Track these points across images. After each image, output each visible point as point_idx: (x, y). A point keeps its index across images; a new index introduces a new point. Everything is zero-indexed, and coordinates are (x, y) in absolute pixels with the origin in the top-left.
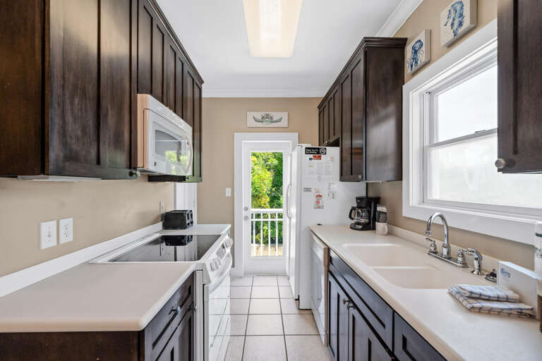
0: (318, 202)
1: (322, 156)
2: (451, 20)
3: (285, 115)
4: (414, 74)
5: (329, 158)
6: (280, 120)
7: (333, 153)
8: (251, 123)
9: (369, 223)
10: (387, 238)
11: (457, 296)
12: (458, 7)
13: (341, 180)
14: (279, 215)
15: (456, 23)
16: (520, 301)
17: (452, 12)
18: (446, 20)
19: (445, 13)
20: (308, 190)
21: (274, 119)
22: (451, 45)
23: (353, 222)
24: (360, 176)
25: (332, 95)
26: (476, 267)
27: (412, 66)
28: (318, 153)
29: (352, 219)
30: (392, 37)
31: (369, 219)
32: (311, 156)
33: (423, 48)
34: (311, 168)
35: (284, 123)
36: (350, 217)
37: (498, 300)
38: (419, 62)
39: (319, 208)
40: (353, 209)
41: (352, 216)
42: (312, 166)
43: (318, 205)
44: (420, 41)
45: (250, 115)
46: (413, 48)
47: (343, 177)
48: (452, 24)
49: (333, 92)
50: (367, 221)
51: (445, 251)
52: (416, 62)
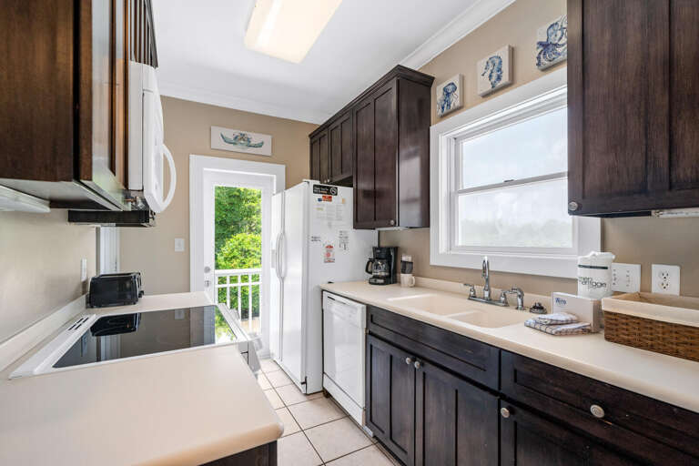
0: (328, 255)
1: (333, 197)
2: (489, 72)
3: (267, 139)
4: (444, 116)
5: (341, 201)
6: (260, 145)
7: (345, 194)
8: (217, 143)
9: (390, 276)
10: (413, 290)
11: (538, 326)
12: (497, 61)
13: (356, 227)
14: (253, 277)
15: (495, 75)
16: (578, 322)
17: (490, 64)
18: (484, 70)
19: (482, 64)
20: (315, 239)
21: (252, 143)
22: (486, 95)
23: (371, 276)
24: (392, 222)
25: (338, 123)
26: (520, 303)
27: (443, 108)
28: (328, 193)
29: (371, 273)
30: (416, 70)
31: (390, 272)
32: (320, 196)
33: (457, 92)
34: (320, 211)
35: (266, 150)
36: (367, 270)
37: (567, 323)
38: (452, 105)
39: (330, 261)
40: (371, 261)
41: (369, 270)
42: (322, 209)
43: (329, 259)
44: (453, 84)
45: (217, 131)
46: (445, 89)
47: (358, 224)
48: (490, 76)
49: (341, 121)
50: (387, 274)
51: (486, 294)
52: (449, 105)
